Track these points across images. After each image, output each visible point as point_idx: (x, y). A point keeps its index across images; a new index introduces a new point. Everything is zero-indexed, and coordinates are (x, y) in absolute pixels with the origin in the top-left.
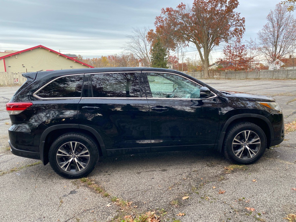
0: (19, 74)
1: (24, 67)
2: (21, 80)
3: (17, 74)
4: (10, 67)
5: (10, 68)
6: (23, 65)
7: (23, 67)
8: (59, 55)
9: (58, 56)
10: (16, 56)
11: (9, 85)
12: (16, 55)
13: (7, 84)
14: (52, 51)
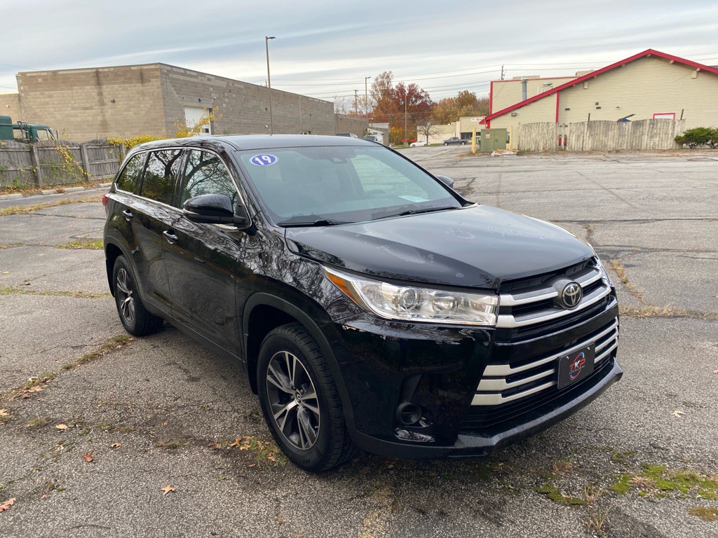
0: (572, 127)
1: (600, 108)
2: (574, 141)
3: (566, 126)
4: (569, 109)
5: (568, 111)
6: (597, 104)
7: (597, 108)
8: (698, 70)
9: (694, 74)
10: (586, 83)
11: (546, 152)
12: (586, 80)
13: (543, 149)
14: (679, 63)
